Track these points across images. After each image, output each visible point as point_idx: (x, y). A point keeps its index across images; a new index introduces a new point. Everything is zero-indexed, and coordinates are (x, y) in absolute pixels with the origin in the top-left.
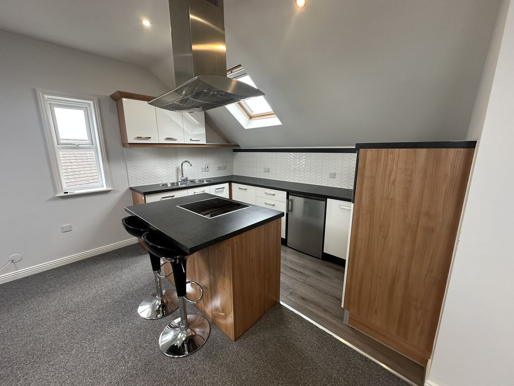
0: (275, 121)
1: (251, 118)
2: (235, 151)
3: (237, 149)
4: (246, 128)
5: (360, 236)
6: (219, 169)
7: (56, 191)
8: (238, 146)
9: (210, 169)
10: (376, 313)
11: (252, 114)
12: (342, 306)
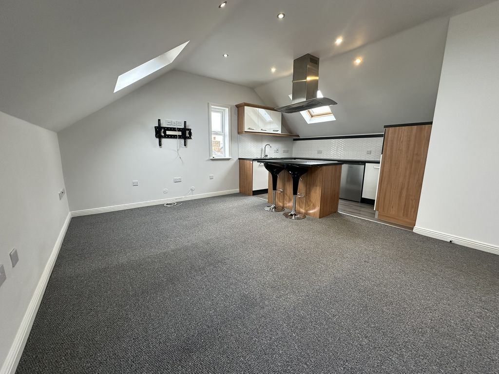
0: (332, 118)
1: (312, 116)
2: (295, 140)
3: (297, 138)
4: (308, 123)
5: (385, 170)
6: (284, 152)
7: (210, 156)
8: (298, 136)
9: (279, 151)
10: (392, 207)
11: (313, 114)
12: (375, 209)
